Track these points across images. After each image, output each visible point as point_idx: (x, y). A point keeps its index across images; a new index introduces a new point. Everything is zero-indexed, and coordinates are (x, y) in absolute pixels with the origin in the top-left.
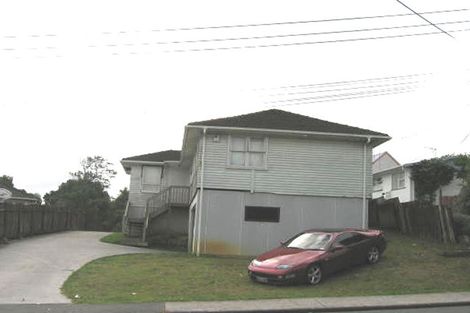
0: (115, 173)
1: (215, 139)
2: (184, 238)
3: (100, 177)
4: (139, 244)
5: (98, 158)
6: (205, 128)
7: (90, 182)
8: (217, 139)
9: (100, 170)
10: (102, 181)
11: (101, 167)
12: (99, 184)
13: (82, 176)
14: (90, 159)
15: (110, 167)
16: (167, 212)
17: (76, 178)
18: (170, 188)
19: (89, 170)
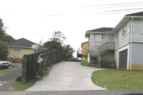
0: (65, 38)
1: (136, 22)
2: (114, 64)
3: (59, 40)
4: (98, 66)
5: (59, 32)
6: (133, 17)
7: (56, 42)
8: (137, 22)
9: (59, 37)
10: (60, 42)
11: (60, 36)
12: (59, 42)
13: (53, 40)
14: (56, 33)
15: (63, 36)
16: (106, 53)
17: (50, 40)
18: (107, 43)
19: (55, 37)
